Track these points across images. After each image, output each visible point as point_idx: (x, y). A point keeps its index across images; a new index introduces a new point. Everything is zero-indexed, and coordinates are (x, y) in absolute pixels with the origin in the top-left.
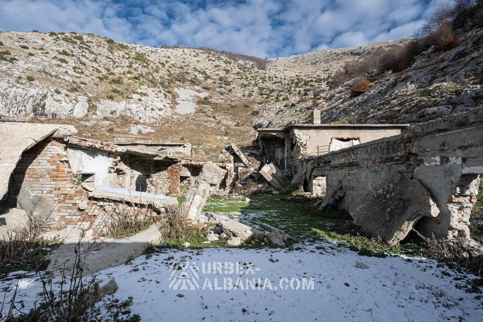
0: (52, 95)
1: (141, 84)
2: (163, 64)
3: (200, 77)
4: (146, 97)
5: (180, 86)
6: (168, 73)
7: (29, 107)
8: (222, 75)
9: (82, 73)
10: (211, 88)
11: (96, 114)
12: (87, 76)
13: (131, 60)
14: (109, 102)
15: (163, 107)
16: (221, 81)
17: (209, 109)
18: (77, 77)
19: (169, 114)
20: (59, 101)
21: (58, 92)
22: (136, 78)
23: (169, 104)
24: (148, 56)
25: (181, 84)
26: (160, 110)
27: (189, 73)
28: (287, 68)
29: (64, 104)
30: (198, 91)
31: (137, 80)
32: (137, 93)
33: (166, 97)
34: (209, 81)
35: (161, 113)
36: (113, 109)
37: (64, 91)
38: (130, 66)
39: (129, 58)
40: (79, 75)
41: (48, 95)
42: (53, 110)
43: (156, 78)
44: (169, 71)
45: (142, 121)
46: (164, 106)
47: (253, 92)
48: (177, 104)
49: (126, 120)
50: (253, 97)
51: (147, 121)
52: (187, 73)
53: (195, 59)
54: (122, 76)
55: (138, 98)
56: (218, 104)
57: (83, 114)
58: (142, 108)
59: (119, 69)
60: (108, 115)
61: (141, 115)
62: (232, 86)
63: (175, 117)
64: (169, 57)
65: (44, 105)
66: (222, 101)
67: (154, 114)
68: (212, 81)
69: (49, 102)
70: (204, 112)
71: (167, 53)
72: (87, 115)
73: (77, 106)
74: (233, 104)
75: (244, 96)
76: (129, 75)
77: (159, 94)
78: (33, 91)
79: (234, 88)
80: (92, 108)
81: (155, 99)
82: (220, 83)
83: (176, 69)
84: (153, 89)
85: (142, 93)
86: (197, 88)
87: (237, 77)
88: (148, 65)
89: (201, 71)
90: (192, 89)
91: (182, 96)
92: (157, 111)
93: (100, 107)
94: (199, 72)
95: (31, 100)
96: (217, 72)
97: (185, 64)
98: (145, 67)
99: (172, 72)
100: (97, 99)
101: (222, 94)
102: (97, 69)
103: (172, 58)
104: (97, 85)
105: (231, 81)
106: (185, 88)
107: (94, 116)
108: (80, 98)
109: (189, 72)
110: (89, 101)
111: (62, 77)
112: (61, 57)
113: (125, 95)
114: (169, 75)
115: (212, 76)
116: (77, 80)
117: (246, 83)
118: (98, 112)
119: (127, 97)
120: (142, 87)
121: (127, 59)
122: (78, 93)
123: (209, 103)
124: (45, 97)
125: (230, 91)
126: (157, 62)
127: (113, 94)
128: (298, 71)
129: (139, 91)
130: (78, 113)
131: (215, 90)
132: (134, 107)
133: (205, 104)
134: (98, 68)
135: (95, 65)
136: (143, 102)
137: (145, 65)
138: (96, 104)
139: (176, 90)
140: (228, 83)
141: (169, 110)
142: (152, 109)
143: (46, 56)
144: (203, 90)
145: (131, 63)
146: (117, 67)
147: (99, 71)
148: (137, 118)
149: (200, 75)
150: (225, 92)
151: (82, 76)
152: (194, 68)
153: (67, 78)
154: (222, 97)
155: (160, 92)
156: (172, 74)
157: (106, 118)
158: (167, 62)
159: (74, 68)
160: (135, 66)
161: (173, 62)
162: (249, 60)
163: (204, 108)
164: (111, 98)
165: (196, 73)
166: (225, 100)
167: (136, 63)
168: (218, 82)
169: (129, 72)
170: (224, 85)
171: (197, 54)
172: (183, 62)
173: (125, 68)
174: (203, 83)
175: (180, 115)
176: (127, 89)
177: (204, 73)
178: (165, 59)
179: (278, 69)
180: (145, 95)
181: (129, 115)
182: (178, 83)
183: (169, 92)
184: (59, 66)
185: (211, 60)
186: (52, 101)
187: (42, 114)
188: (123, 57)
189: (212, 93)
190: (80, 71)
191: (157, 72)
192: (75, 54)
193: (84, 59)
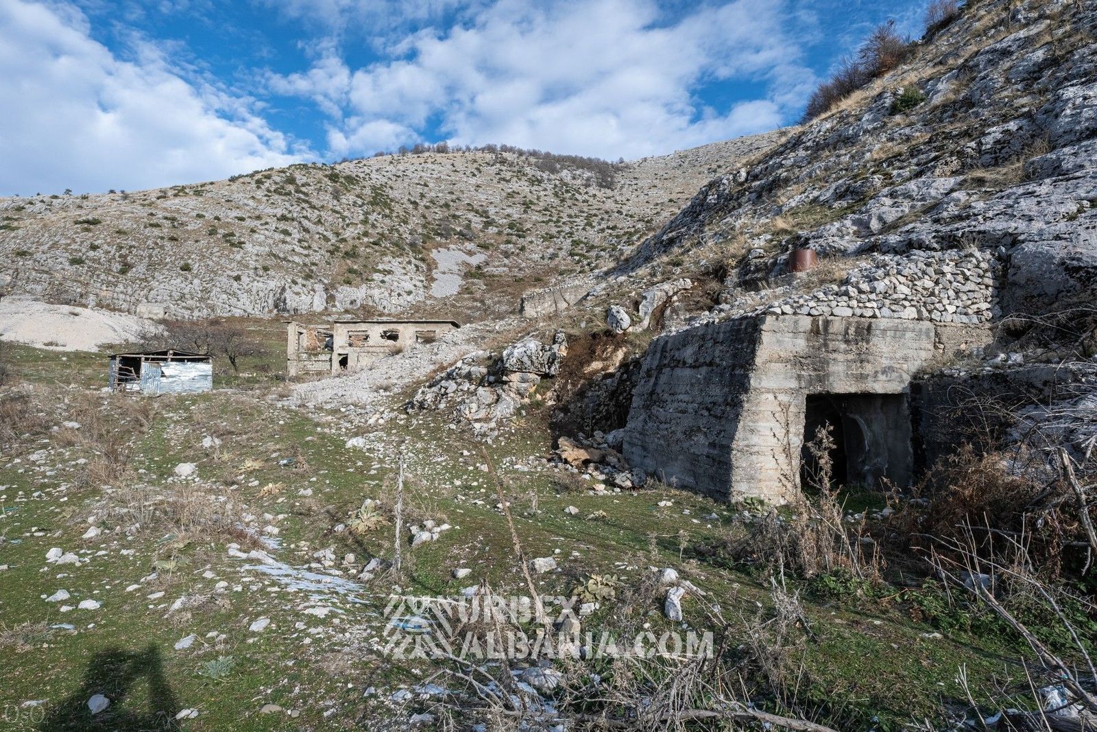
0: (290, 287)
1: (384, 254)
2: (415, 203)
3: (477, 223)
4: (390, 276)
5: (440, 246)
6: (422, 221)
7: (271, 302)
8: (516, 216)
9: (309, 247)
10: (492, 245)
11: (334, 306)
12: (315, 251)
13: (365, 208)
14: (346, 288)
15: (412, 288)
16: (512, 229)
17: (480, 285)
18: (306, 256)
19: (421, 299)
20: (298, 294)
21: (295, 283)
22: (375, 243)
23: (422, 281)
24: (391, 188)
25: (443, 241)
26: (409, 293)
27: (459, 217)
28: (656, 182)
29: (303, 297)
30: (470, 253)
31: (377, 247)
32: (379, 271)
33: (418, 270)
34: (492, 230)
35: (410, 298)
36: (353, 298)
37: (300, 281)
38: (365, 222)
39: (363, 204)
40: (306, 252)
41: (287, 287)
42: (294, 305)
43: (404, 236)
44: (424, 217)
45: (386, 311)
46: (415, 286)
47: (560, 249)
48: (433, 280)
49: (369, 312)
50: (557, 260)
51: (393, 310)
52: (454, 217)
53: (473, 181)
54: (357, 242)
55: (381, 279)
56: (497, 276)
57: (323, 307)
58: (386, 294)
59: (351, 229)
60: (349, 306)
61: (385, 303)
62: (529, 239)
63: (428, 302)
64: (426, 185)
65: (285, 299)
66: (505, 269)
67: (401, 301)
68: (495, 230)
69: (288, 295)
70: (471, 293)
71: (423, 174)
72: (326, 308)
73: (315, 297)
74: (520, 275)
75: (543, 258)
76: (366, 240)
77: (409, 267)
78: (272, 284)
79: (531, 242)
80: (331, 298)
81: (402, 277)
82: (508, 234)
83: (436, 210)
84: (400, 260)
85: (385, 270)
86: (470, 246)
87: (540, 219)
88: (392, 211)
89: (480, 209)
90: (460, 250)
91: (442, 266)
92: (405, 295)
93: (339, 296)
94: (477, 212)
95: (271, 295)
96: (509, 211)
97: (454, 197)
98: (386, 216)
99: (430, 219)
100: (333, 286)
101: (507, 255)
102: (324, 236)
103: (431, 185)
104: (329, 264)
105: (528, 230)
106: (448, 249)
107: (334, 309)
108: (317, 287)
109: (458, 213)
110: (326, 290)
111: (291, 259)
112: (282, 226)
113: (364, 277)
114: (424, 226)
115: (496, 219)
116: (307, 260)
117: (554, 230)
118: (337, 303)
119: (367, 279)
120: (386, 259)
121: (360, 206)
122: (312, 281)
123: (482, 276)
124: (283, 289)
125: (523, 249)
126: (405, 200)
127: (350, 276)
128: (679, 189)
129: (380, 267)
130: (318, 306)
131: (497, 248)
132: (376, 293)
133: (475, 277)
134: (325, 233)
135: (320, 229)
136: (387, 285)
137: (387, 211)
138: (333, 292)
139: (434, 254)
140: (522, 234)
141: (421, 291)
142: (399, 295)
143: (267, 229)
144: (479, 249)
145: (366, 213)
146: (348, 225)
147: (327, 239)
148: (381, 308)
149: (479, 219)
150: (513, 253)
151: (311, 252)
152: (468, 204)
153: (297, 259)
154: (506, 261)
155: (409, 263)
156: (429, 223)
157: (347, 311)
158: (422, 196)
159: (300, 241)
160: (372, 218)
161: (433, 194)
162: (583, 168)
163: (473, 284)
164: (348, 282)
165: (470, 216)
166: (510, 268)
167: (374, 211)
168: (505, 232)
169: (366, 234)
170: (514, 238)
171: (478, 169)
172: (452, 193)
173: (359, 226)
174: (481, 234)
175: (436, 299)
176: (365, 266)
177: (484, 214)
178: (419, 189)
179: (640, 185)
180: (390, 272)
181: (371, 304)
182: (438, 239)
183: (423, 260)
184: (284, 242)
185: (504, 179)
186: (292, 294)
187: (284, 310)
188: (355, 203)
189: (491, 256)
190: (306, 244)
191: (406, 222)
192: (295, 215)
193: (307, 221)
